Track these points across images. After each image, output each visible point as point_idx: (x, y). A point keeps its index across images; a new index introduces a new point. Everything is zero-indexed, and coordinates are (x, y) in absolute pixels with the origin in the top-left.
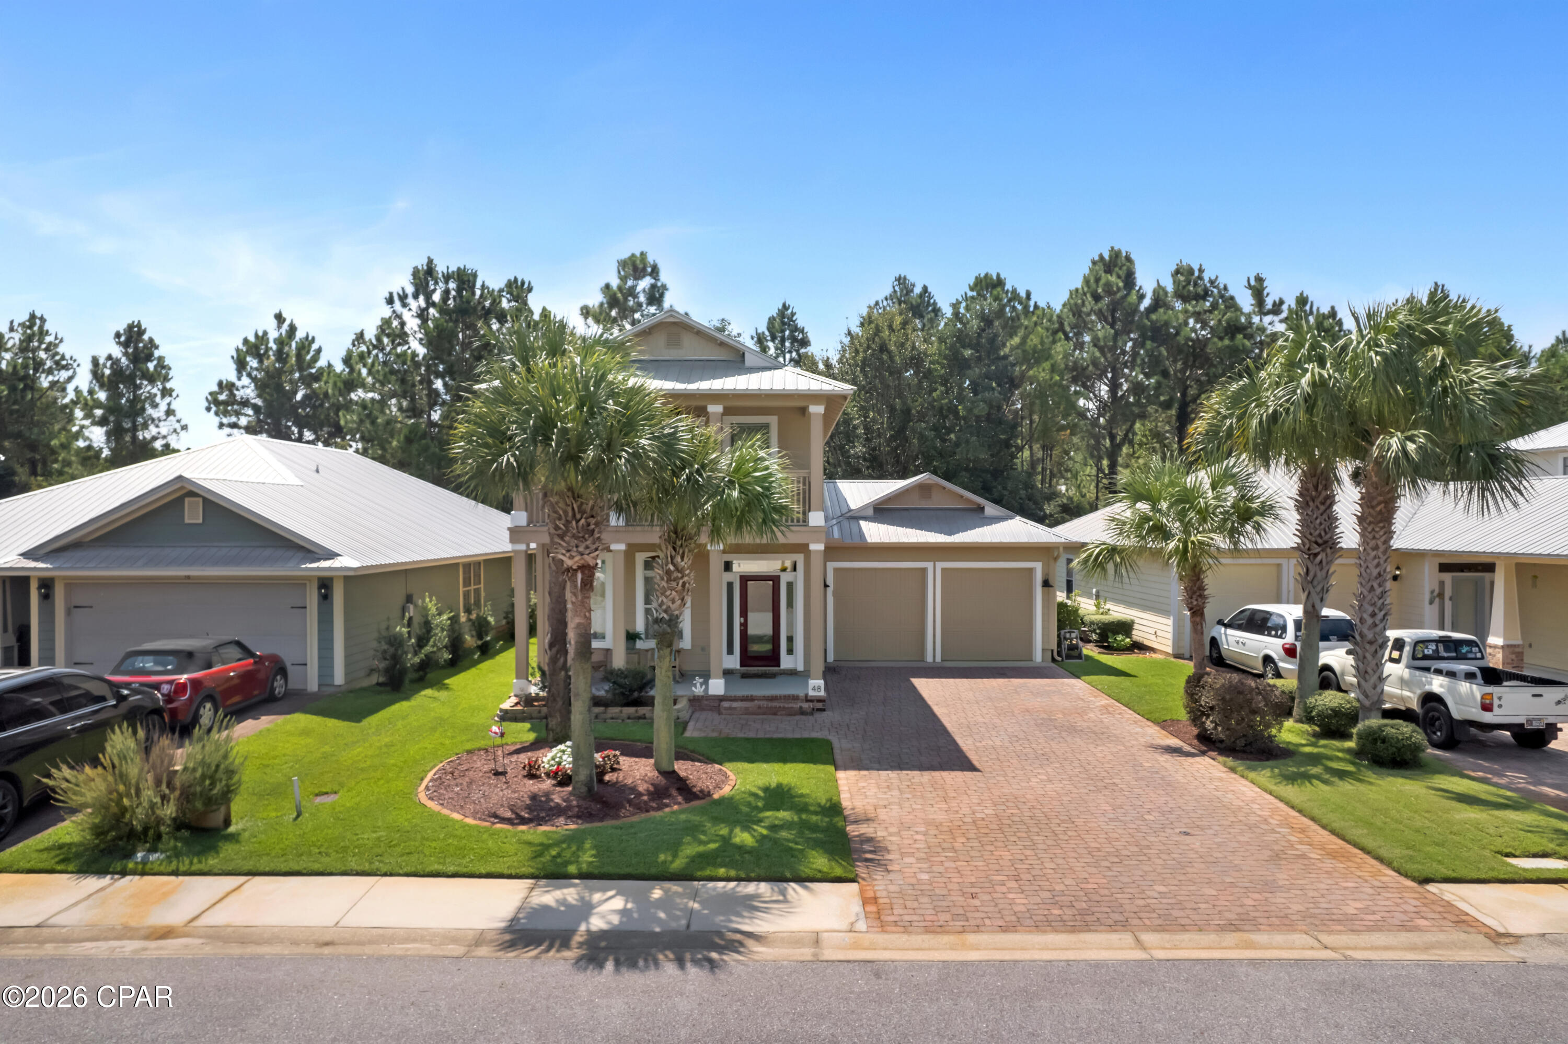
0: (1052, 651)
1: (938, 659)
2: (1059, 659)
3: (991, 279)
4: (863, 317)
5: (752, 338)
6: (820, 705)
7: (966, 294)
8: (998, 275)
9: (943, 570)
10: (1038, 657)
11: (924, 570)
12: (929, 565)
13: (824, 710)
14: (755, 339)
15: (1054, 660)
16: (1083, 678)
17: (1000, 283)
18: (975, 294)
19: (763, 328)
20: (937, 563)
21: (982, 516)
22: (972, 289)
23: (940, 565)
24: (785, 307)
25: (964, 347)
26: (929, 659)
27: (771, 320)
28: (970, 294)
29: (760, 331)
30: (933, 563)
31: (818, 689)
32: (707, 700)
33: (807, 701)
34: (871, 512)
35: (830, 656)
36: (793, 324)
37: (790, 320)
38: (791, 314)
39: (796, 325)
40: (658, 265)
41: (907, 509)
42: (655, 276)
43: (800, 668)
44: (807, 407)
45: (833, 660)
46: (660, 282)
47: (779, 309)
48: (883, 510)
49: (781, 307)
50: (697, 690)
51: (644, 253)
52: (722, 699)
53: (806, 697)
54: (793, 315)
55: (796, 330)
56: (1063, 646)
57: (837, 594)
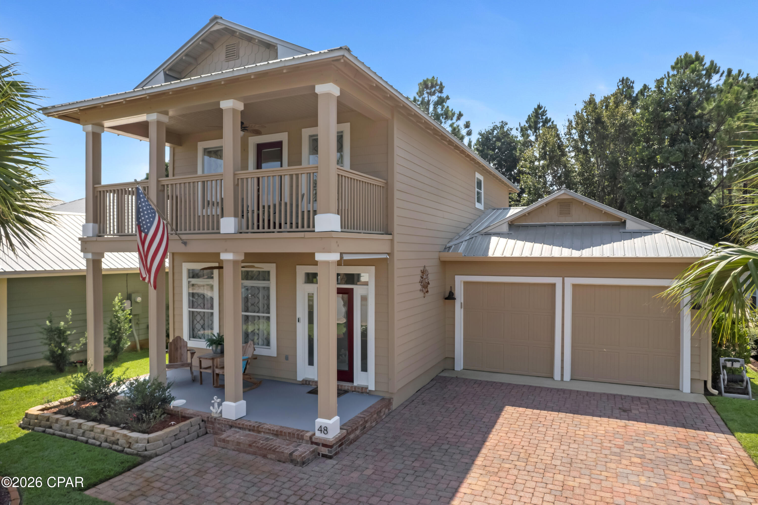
0: (705, 382)
1: (567, 377)
2: (716, 392)
3: (690, 57)
4: (585, 102)
5: (517, 129)
6: (325, 451)
7: (668, 73)
8: (697, 53)
9: (575, 286)
10: (686, 386)
11: (554, 285)
12: (558, 281)
13: (330, 457)
14: (519, 130)
15: (707, 393)
16: (738, 434)
17: (699, 59)
18: (675, 72)
19: (524, 123)
20: (565, 278)
21: (622, 230)
22: (673, 68)
23: (570, 281)
24: (539, 107)
25: (664, 111)
26: (557, 377)
27: (529, 118)
28: (671, 73)
29: (522, 125)
30: (561, 278)
31: (324, 430)
32: (219, 424)
33: (312, 443)
34: (505, 228)
35: (459, 365)
36: (544, 117)
37: (543, 115)
38: (543, 111)
39: (547, 118)
40: (443, 85)
41: (545, 226)
42: (441, 92)
43: (372, 387)
44: (313, 88)
45: (462, 368)
46: (444, 95)
47: (535, 109)
48: (519, 226)
49: (536, 107)
50: (214, 411)
51: (433, 77)
52: (232, 425)
53: (311, 438)
54: (545, 111)
55: (546, 121)
56: (722, 376)
57: (466, 307)
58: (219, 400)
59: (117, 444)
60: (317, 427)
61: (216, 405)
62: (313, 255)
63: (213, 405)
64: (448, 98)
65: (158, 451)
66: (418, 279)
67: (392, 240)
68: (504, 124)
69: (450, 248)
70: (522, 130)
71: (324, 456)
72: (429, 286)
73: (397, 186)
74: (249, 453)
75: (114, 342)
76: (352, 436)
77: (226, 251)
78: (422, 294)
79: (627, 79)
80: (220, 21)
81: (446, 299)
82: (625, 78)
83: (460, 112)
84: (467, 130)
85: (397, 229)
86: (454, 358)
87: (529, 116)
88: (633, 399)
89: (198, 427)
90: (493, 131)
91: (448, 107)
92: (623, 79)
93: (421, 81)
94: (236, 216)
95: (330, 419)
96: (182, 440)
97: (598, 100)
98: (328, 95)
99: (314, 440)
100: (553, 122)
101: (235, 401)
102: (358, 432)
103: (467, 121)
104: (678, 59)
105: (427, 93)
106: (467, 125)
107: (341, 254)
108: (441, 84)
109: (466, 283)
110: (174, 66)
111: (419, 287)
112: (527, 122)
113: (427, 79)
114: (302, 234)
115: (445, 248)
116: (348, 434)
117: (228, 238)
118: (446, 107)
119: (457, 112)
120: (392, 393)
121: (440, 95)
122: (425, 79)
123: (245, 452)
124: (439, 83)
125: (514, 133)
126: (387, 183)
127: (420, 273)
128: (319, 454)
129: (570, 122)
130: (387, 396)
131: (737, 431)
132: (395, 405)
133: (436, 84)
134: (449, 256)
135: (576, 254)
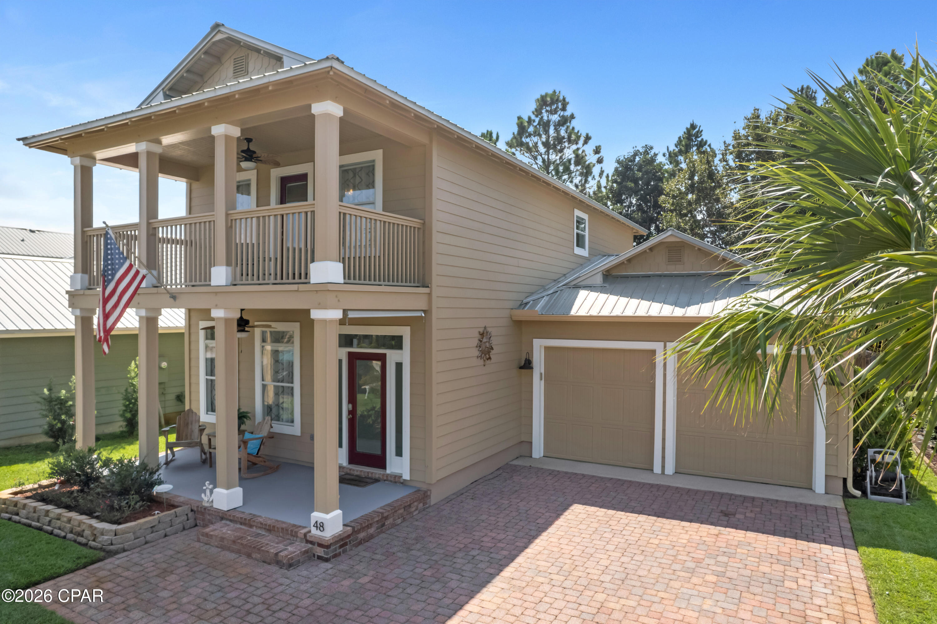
0: (845, 480)
1: (670, 469)
2: (858, 493)
3: (884, 56)
6: (320, 552)
8: (894, 52)
9: (676, 354)
10: (819, 485)
12: (657, 346)
13: (327, 560)
15: (846, 494)
16: (862, 549)
17: (896, 58)
18: (864, 78)
21: (744, 282)
26: (657, 469)
27: (680, 141)
30: (663, 343)
31: (320, 526)
32: (209, 515)
33: (308, 542)
34: (598, 280)
35: (538, 451)
36: (699, 139)
37: (697, 137)
38: (698, 132)
39: (702, 139)
40: (567, 100)
41: (648, 276)
42: (564, 109)
43: (406, 476)
44: (309, 107)
45: (542, 455)
46: (568, 113)
47: (687, 129)
48: (617, 277)
49: (689, 127)
50: (206, 499)
51: (555, 92)
52: (223, 516)
53: (305, 535)
54: (700, 132)
55: (702, 144)
56: (868, 473)
57: (548, 378)
58: (211, 487)
59: (82, 536)
60: (313, 522)
61: (208, 492)
62: (308, 312)
63: (204, 491)
64: (572, 117)
65: (126, 545)
66: (475, 342)
67: (430, 294)
68: (648, 149)
69: (526, 304)
70: (670, 156)
71: (320, 558)
72: (493, 352)
73: (436, 226)
74: (232, 551)
75: (128, 415)
76: (362, 535)
77: (217, 307)
78: (481, 362)
79: (808, 87)
80: (222, 29)
81: (521, 368)
82: (805, 87)
83: (587, 135)
84: (597, 156)
85: (435, 281)
86: (531, 443)
87: (680, 138)
88: (745, 499)
89: (185, 518)
90: (635, 158)
91: (573, 128)
92: (802, 89)
93: (539, 97)
94: (228, 264)
95: (327, 513)
96: (162, 533)
97: (763, 116)
98: (327, 116)
99: (308, 538)
100: (709, 146)
101: (228, 487)
102: (372, 531)
103: (598, 145)
104: (867, 60)
105: (547, 111)
106: (597, 151)
107: (345, 311)
108: (564, 99)
109: (548, 349)
110: (174, 84)
111: (476, 353)
112: (676, 146)
113: (546, 95)
114: (295, 287)
115: (521, 305)
116: (355, 532)
117: (219, 292)
118: (571, 128)
119: (584, 135)
120: (430, 484)
121: (562, 113)
122: (543, 94)
123: (229, 549)
124: (561, 98)
125: (660, 159)
126: (424, 224)
127: (477, 335)
128: (314, 555)
129: (727, 146)
130: (424, 487)
131: (862, 545)
132: (434, 500)
133: (558, 100)
134: (523, 314)
135: (679, 312)
